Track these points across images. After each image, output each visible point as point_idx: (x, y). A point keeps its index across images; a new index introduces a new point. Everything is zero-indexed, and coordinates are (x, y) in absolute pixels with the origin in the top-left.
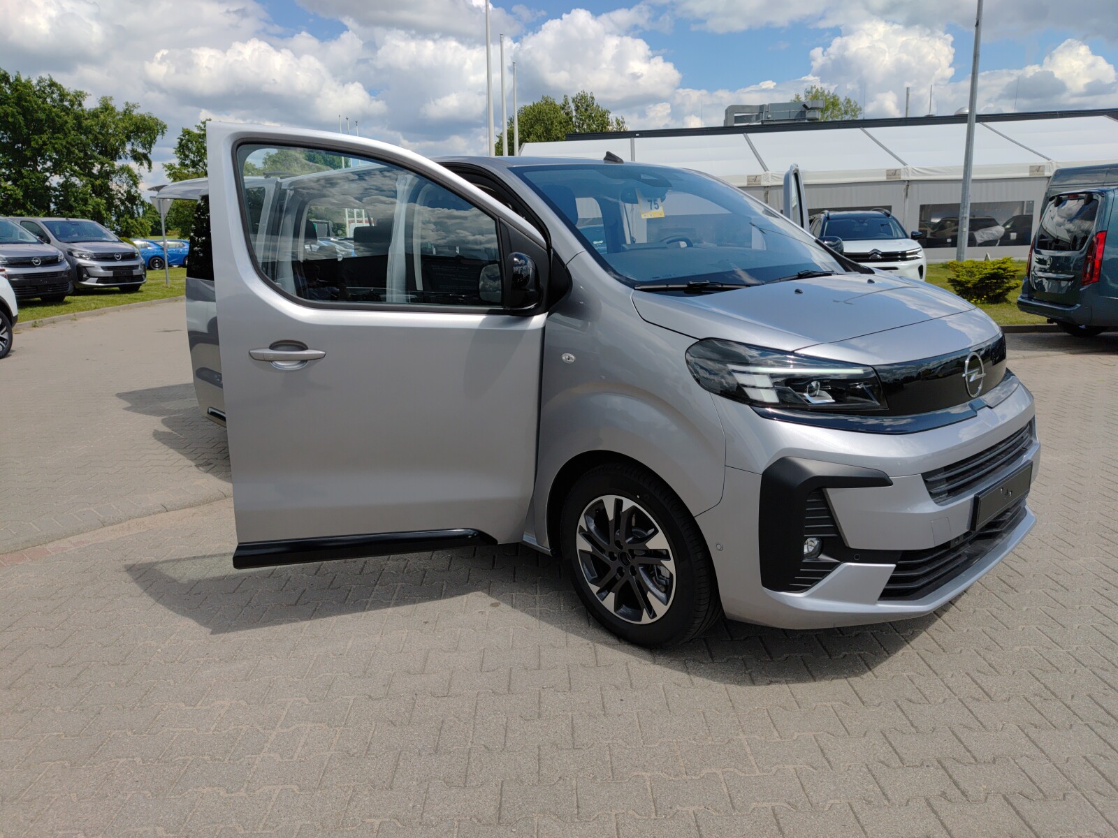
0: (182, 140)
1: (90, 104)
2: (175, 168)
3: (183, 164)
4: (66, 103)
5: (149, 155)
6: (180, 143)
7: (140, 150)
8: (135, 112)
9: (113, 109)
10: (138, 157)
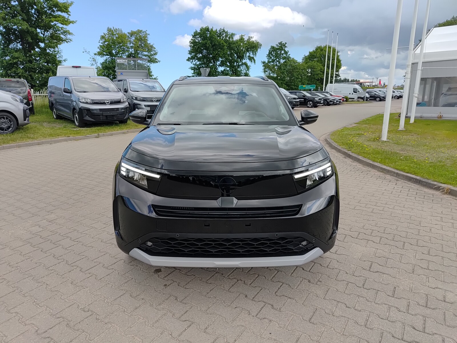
0: (270, 51)
1: (236, 38)
2: (265, 63)
3: (269, 62)
4: (228, 38)
5: (254, 57)
6: (269, 52)
7: (252, 56)
8: (252, 40)
9: (244, 39)
10: (251, 59)
